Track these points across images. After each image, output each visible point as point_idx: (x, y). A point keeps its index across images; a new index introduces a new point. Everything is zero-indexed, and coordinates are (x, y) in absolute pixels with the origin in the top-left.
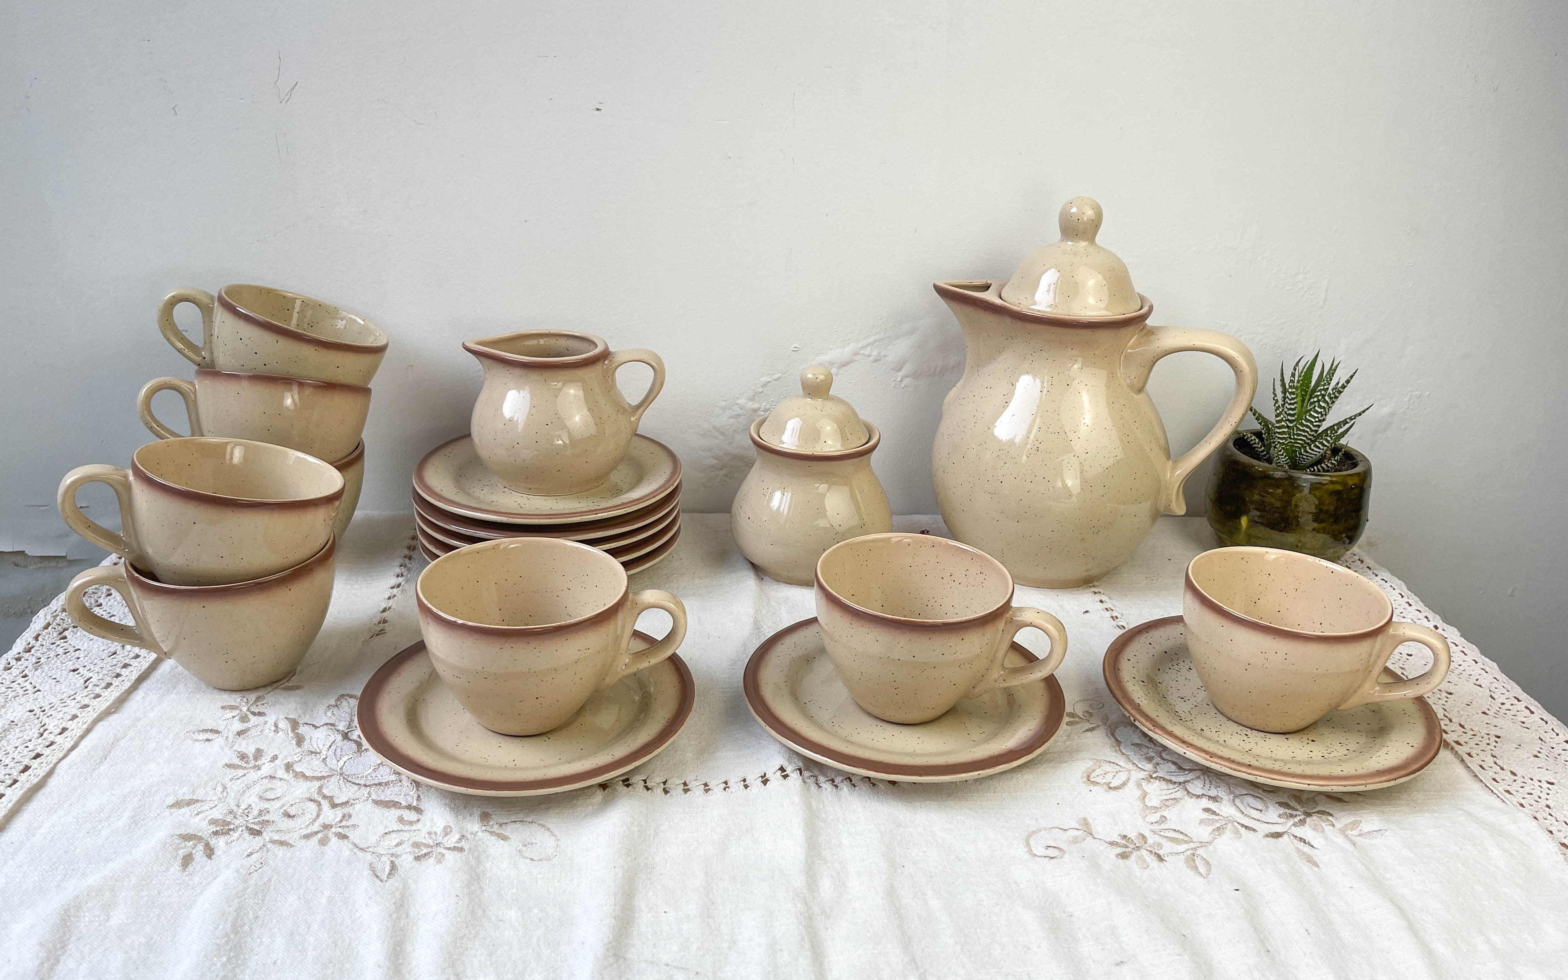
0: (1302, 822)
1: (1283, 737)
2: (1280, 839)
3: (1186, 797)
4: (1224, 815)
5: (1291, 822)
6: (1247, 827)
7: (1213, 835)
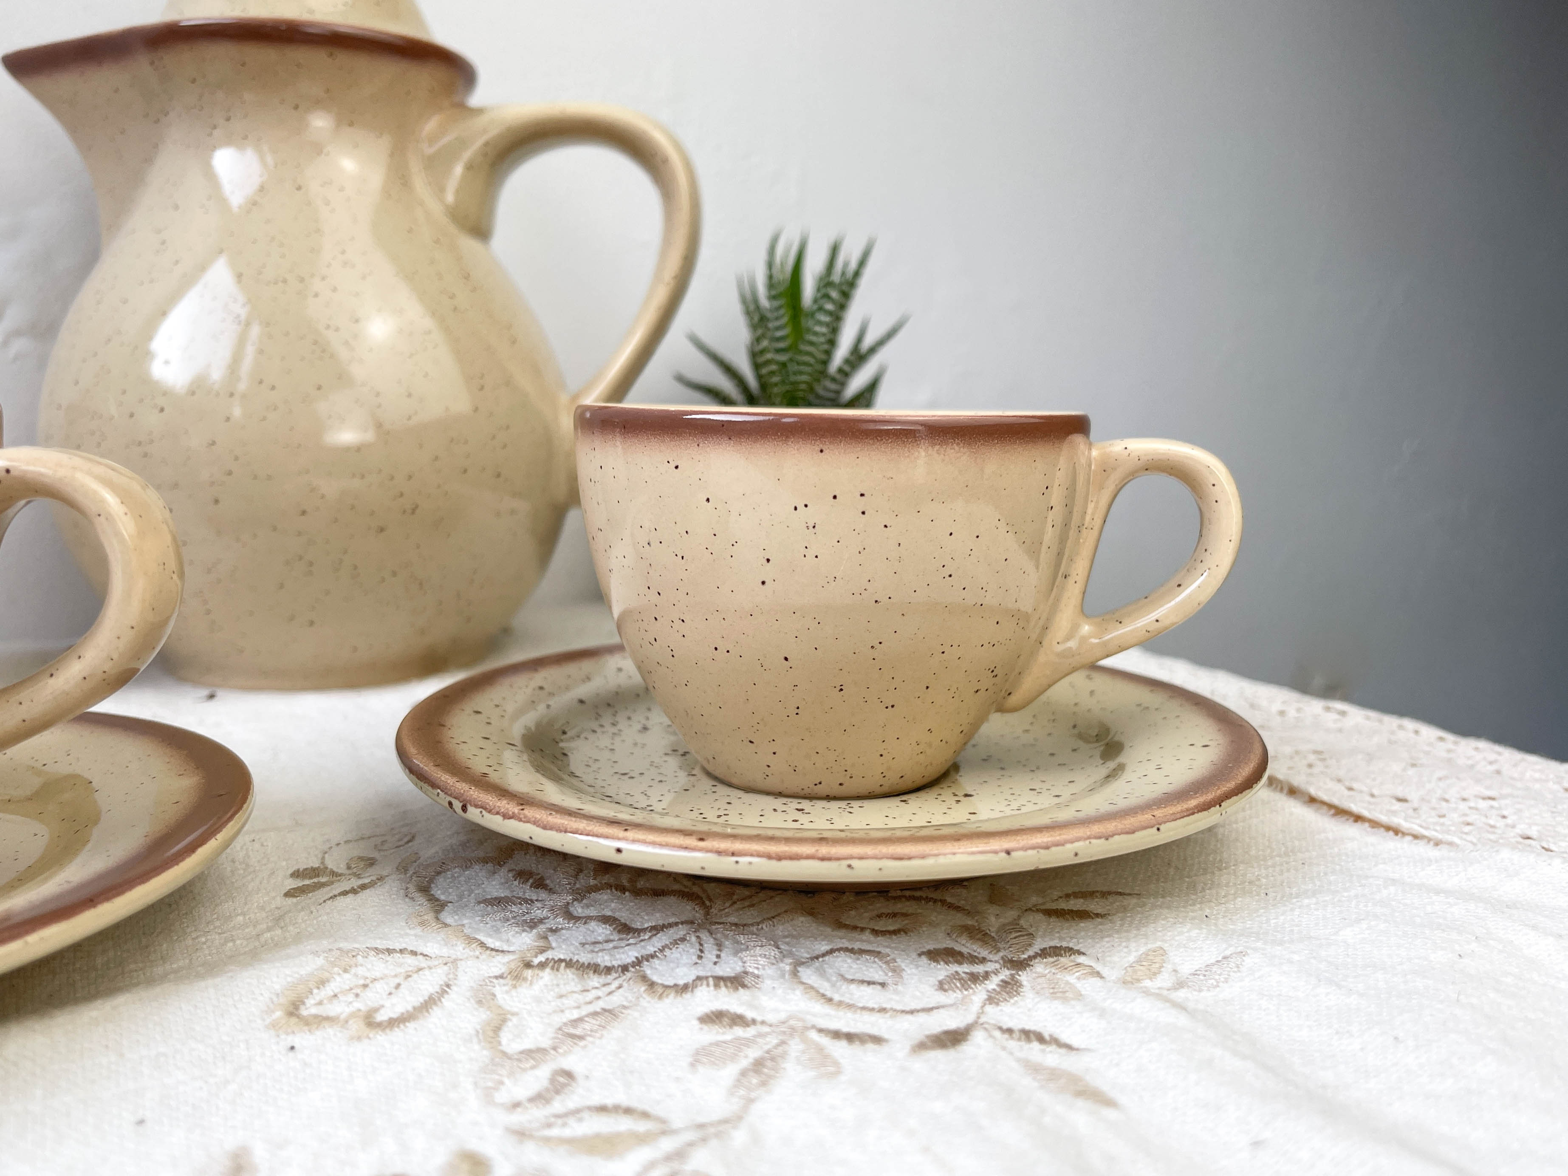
0: (1010, 987)
1: (895, 802)
2: (967, 1048)
3: (647, 1001)
4: (771, 1018)
5: (979, 994)
6: (850, 1037)
7: (742, 1092)
